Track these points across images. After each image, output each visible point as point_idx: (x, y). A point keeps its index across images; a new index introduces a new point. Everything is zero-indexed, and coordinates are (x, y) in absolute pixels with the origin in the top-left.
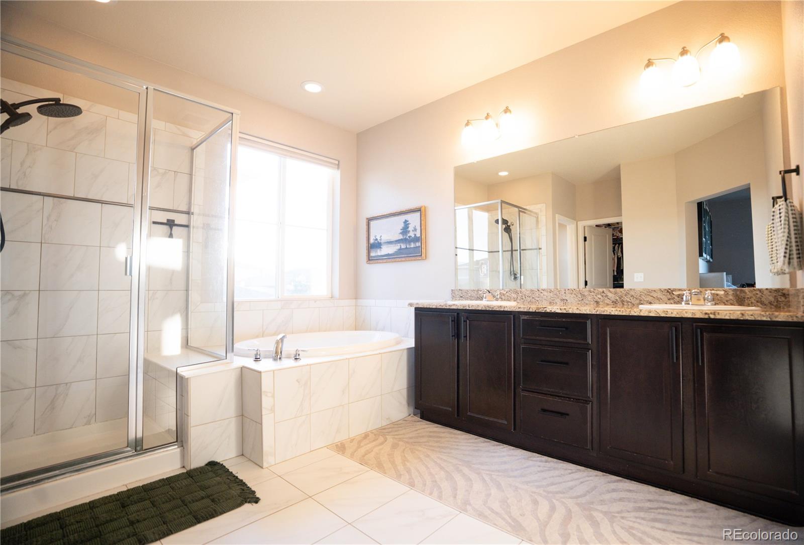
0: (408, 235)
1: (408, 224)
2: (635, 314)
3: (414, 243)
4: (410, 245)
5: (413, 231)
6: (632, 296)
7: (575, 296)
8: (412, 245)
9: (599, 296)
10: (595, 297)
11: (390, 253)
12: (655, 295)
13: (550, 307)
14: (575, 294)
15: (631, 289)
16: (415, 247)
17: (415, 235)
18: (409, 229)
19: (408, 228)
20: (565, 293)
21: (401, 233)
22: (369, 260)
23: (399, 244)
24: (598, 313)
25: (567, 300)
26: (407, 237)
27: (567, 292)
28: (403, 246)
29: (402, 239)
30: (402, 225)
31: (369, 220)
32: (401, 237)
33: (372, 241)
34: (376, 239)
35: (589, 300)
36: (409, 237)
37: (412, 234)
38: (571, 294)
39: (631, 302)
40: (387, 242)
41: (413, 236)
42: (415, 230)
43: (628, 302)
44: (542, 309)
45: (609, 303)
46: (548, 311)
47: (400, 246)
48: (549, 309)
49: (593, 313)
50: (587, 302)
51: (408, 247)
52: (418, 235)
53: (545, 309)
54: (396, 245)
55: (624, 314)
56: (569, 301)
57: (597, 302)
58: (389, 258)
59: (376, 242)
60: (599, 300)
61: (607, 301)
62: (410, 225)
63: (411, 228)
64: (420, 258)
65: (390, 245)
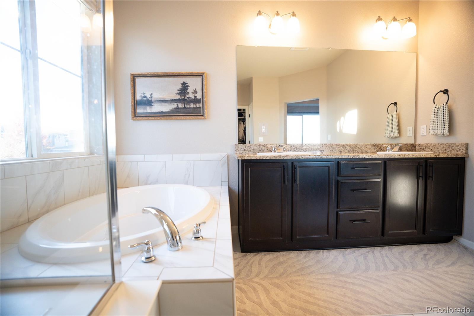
0: (187, 96)
1: (188, 86)
2: (407, 157)
3: (194, 104)
4: (189, 105)
5: (192, 93)
6: (358, 148)
7: (328, 148)
8: (192, 106)
9: (342, 148)
10: (339, 148)
11: (164, 111)
12: (368, 147)
13: (361, 155)
14: (328, 147)
15: (358, 144)
16: (195, 108)
17: (195, 97)
18: (188, 91)
19: (187, 89)
20: (323, 146)
21: (177, 94)
22: (135, 116)
23: (176, 104)
24: (389, 157)
25: (324, 151)
26: (186, 98)
27: (324, 145)
28: (181, 106)
29: (179, 99)
30: (180, 86)
31: (134, 77)
32: (178, 97)
33: (138, 97)
34: (145, 97)
35: (336, 150)
36: (188, 98)
37: (192, 96)
38: (326, 147)
39: (357, 151)
40: (160, 101)
41: (193, 97)
42: (195, 92)
43: (356, 151)
44: (357, 156)
45: (347, 152)
46: (361, 157)
47: (177, 105)
48: (361, 156)
49: (386, 157)
50: (335, 152)
51: (187, 106)
52: (199, 96)
53: (359, 156)
54: (173, 104)
55: (401, 157)
56: (325, 151)
57: (340, 151)
58: (162, 115)
59: (145, 99)
60: (342, 150)
61: (346, 151)
62: (188, 87)
63: (190, 90)
64: (202, 118)
65: (163, 104)
